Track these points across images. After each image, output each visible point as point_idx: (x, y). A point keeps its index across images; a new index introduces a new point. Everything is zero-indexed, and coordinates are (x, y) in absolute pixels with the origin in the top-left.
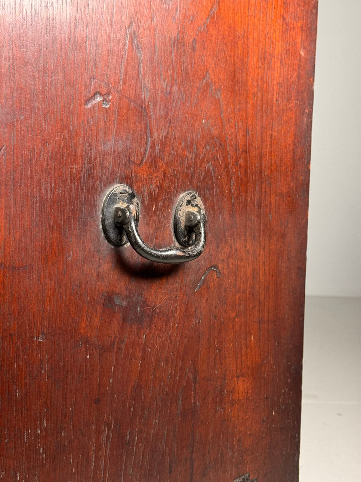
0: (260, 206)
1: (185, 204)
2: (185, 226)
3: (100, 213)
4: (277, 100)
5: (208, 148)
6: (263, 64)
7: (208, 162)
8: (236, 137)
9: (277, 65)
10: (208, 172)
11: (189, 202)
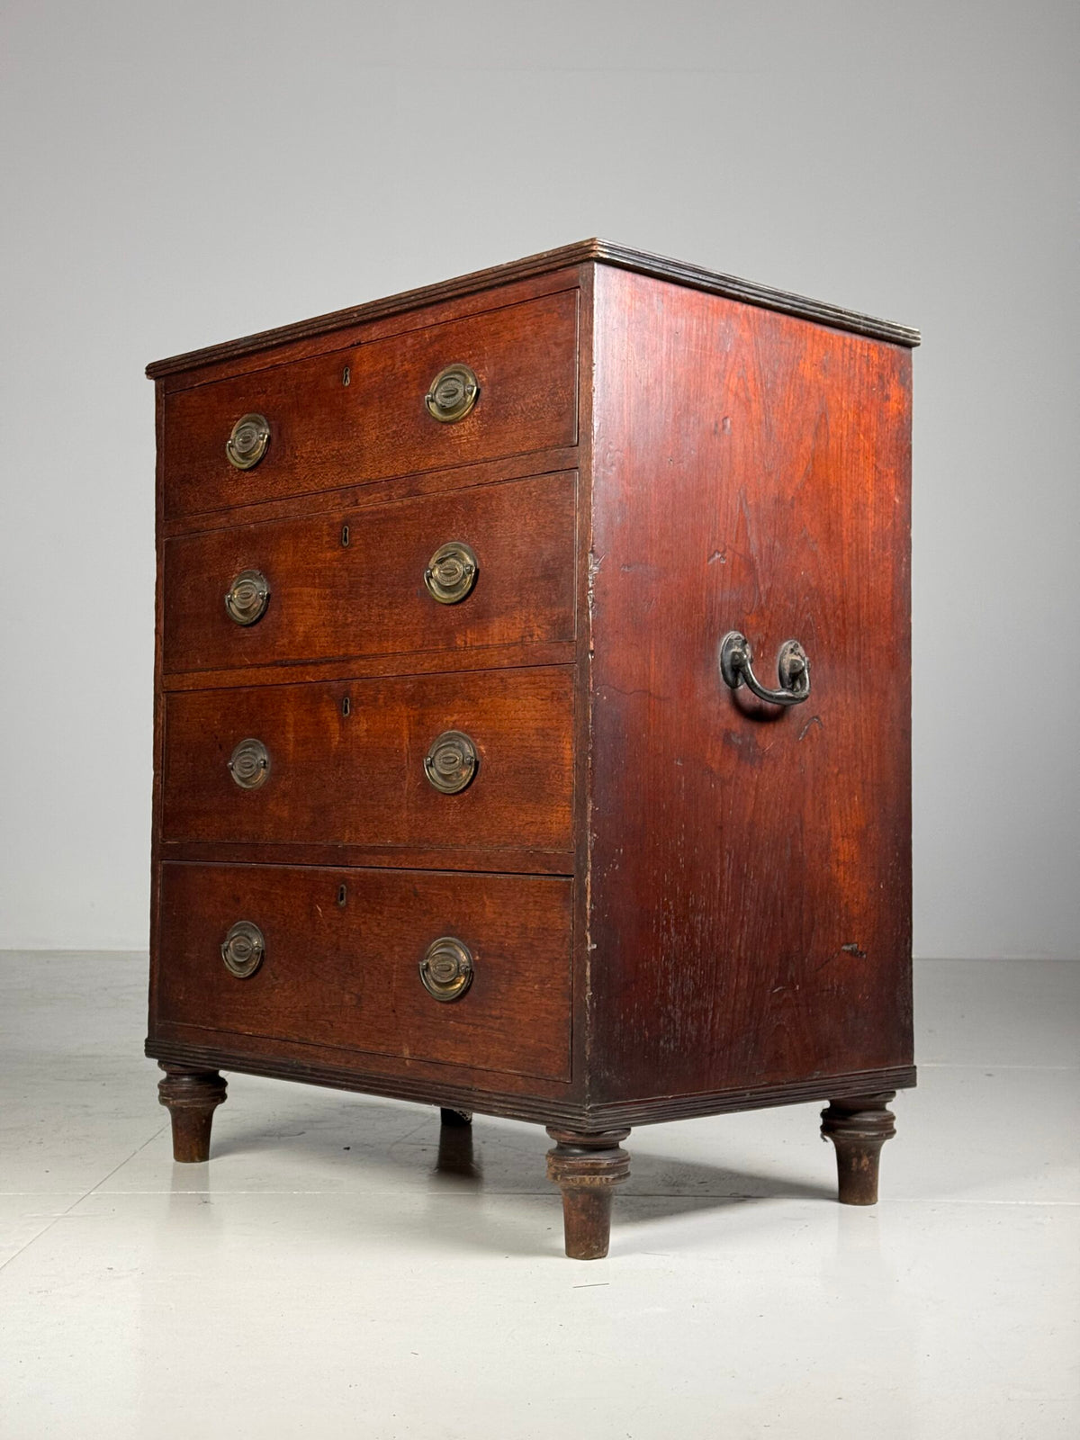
0: (859, 660)
1: (789, 652)
2: (790, 674)
3: (719, 656)
4: (872, 550)
5: (807, 598)
6: (857, 514)
7: (808, 612)
8: (833, 588)
9: (871, 514)
10: (807, 622)
11: (792, 650)
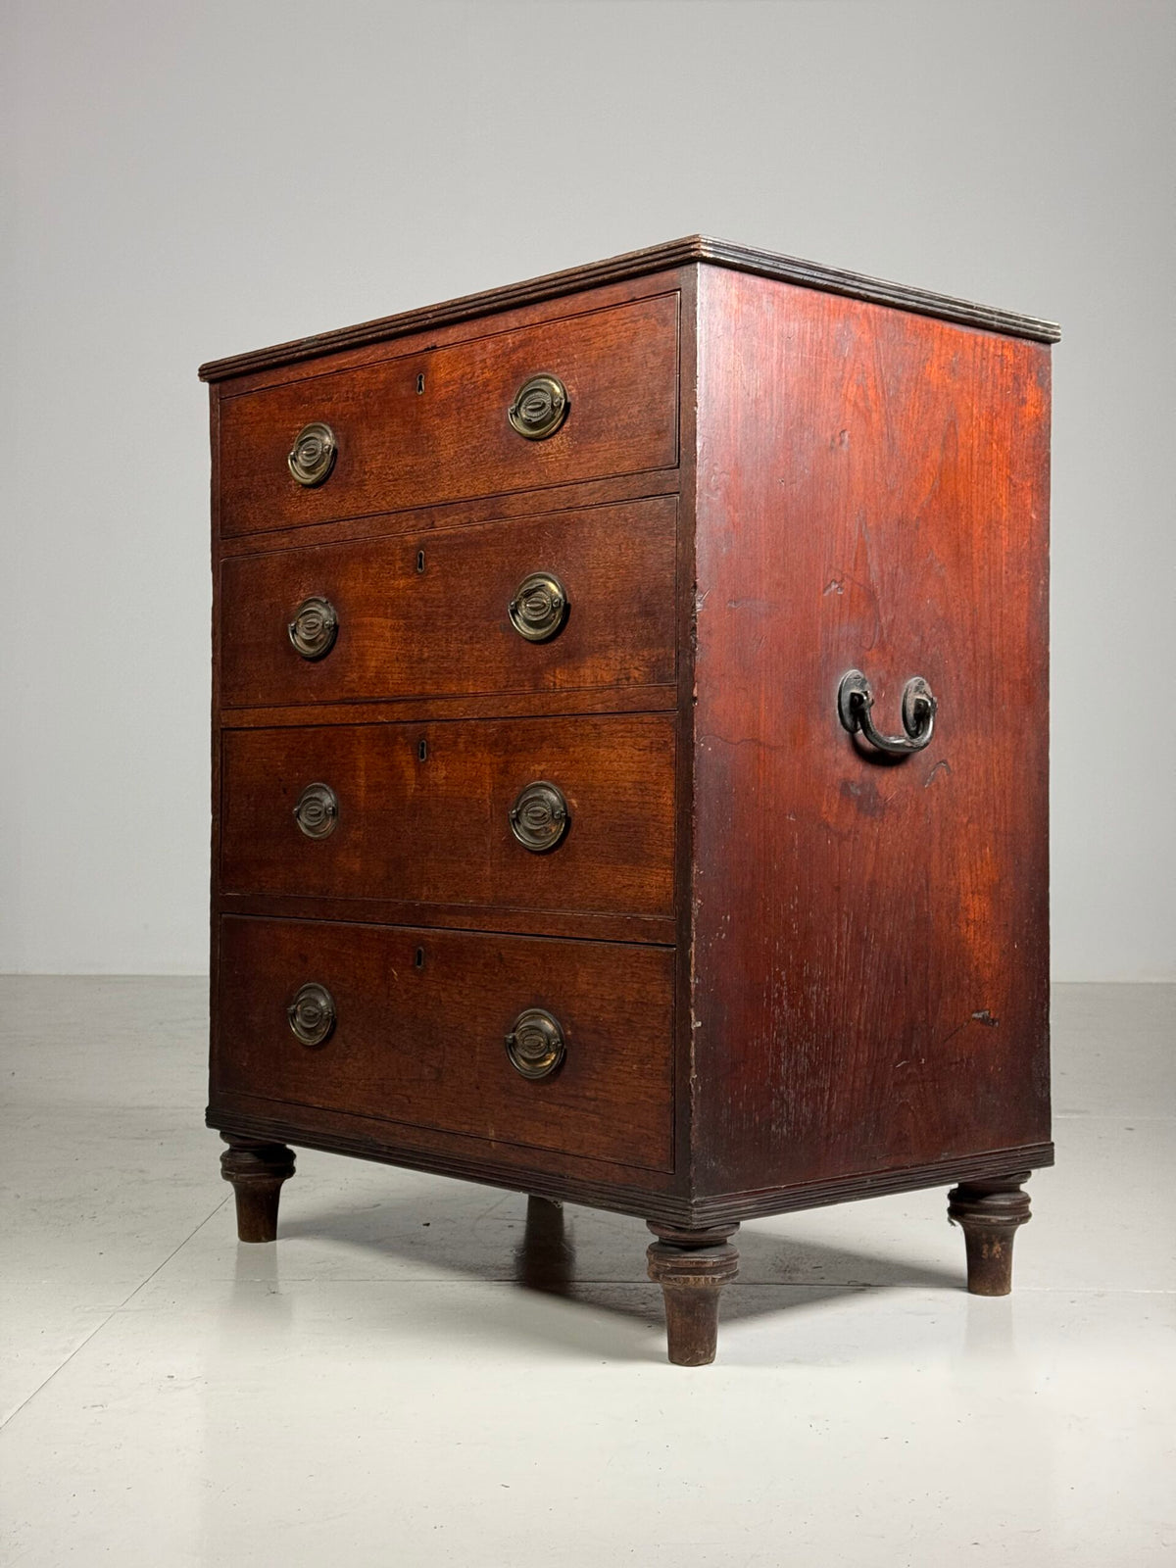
0: (991, 696)
1: (913, 690)
2: (915, 715)
3: (837, 697)
4: (1006, 573)
5: (934, 629)
6: (989, 534)
7: (934, 645)
8: (962, 617)
9: (1005, 533)
10: (934, 657)
11: (917, 689)
